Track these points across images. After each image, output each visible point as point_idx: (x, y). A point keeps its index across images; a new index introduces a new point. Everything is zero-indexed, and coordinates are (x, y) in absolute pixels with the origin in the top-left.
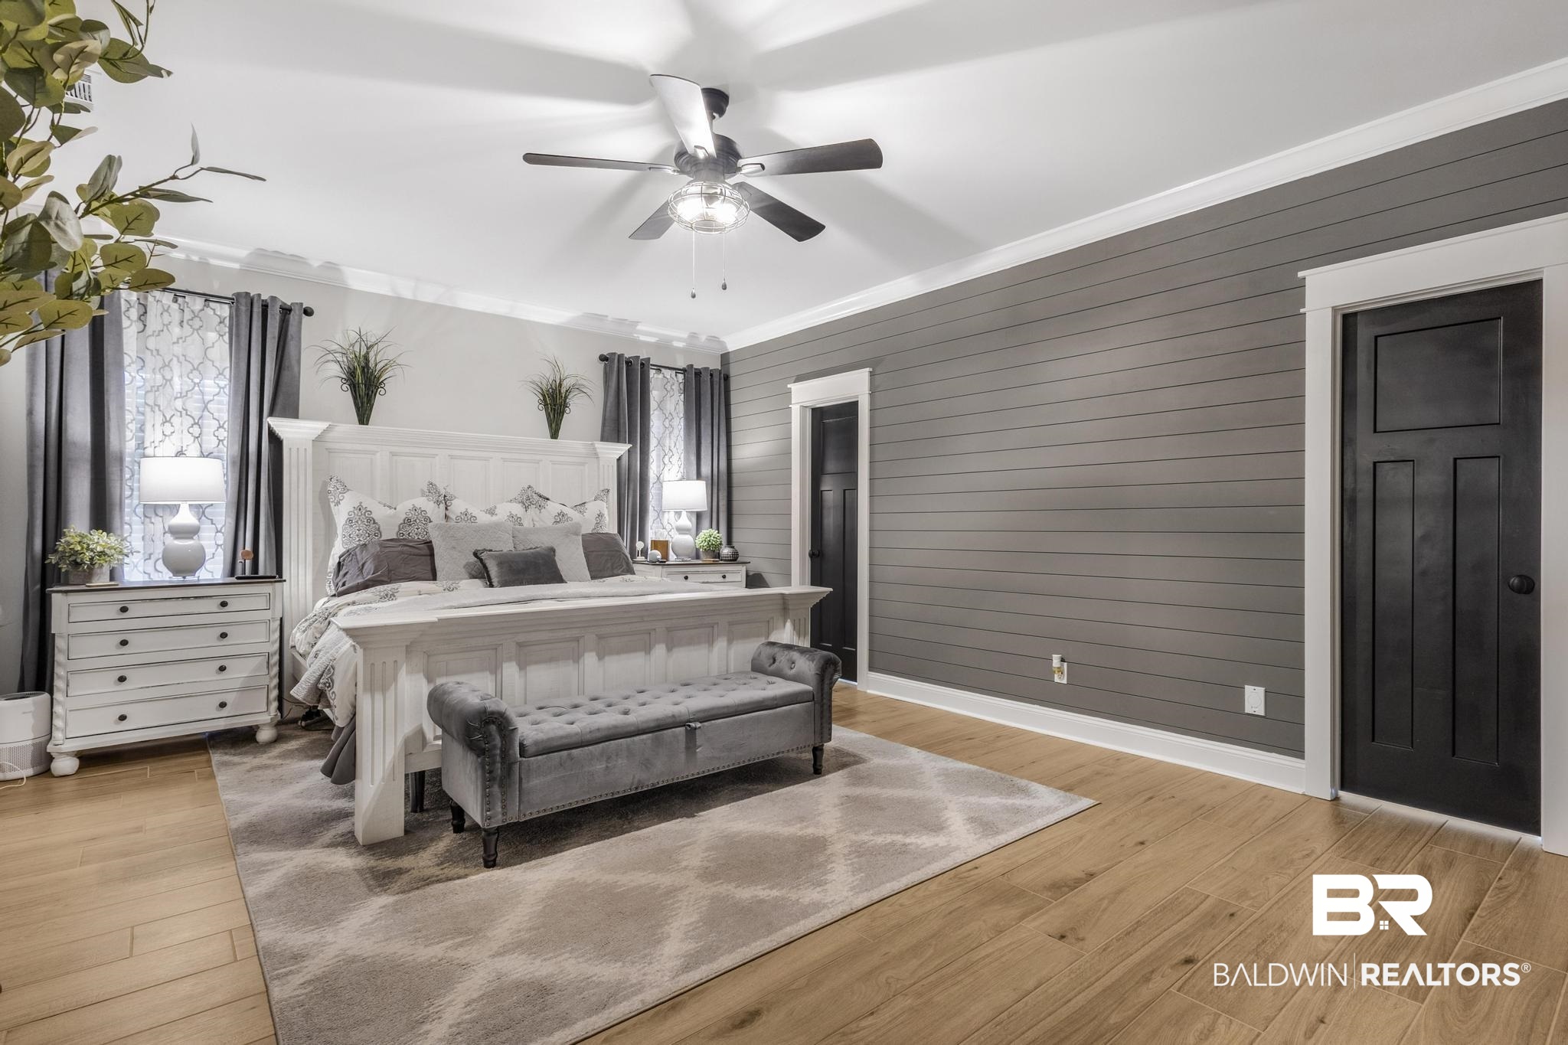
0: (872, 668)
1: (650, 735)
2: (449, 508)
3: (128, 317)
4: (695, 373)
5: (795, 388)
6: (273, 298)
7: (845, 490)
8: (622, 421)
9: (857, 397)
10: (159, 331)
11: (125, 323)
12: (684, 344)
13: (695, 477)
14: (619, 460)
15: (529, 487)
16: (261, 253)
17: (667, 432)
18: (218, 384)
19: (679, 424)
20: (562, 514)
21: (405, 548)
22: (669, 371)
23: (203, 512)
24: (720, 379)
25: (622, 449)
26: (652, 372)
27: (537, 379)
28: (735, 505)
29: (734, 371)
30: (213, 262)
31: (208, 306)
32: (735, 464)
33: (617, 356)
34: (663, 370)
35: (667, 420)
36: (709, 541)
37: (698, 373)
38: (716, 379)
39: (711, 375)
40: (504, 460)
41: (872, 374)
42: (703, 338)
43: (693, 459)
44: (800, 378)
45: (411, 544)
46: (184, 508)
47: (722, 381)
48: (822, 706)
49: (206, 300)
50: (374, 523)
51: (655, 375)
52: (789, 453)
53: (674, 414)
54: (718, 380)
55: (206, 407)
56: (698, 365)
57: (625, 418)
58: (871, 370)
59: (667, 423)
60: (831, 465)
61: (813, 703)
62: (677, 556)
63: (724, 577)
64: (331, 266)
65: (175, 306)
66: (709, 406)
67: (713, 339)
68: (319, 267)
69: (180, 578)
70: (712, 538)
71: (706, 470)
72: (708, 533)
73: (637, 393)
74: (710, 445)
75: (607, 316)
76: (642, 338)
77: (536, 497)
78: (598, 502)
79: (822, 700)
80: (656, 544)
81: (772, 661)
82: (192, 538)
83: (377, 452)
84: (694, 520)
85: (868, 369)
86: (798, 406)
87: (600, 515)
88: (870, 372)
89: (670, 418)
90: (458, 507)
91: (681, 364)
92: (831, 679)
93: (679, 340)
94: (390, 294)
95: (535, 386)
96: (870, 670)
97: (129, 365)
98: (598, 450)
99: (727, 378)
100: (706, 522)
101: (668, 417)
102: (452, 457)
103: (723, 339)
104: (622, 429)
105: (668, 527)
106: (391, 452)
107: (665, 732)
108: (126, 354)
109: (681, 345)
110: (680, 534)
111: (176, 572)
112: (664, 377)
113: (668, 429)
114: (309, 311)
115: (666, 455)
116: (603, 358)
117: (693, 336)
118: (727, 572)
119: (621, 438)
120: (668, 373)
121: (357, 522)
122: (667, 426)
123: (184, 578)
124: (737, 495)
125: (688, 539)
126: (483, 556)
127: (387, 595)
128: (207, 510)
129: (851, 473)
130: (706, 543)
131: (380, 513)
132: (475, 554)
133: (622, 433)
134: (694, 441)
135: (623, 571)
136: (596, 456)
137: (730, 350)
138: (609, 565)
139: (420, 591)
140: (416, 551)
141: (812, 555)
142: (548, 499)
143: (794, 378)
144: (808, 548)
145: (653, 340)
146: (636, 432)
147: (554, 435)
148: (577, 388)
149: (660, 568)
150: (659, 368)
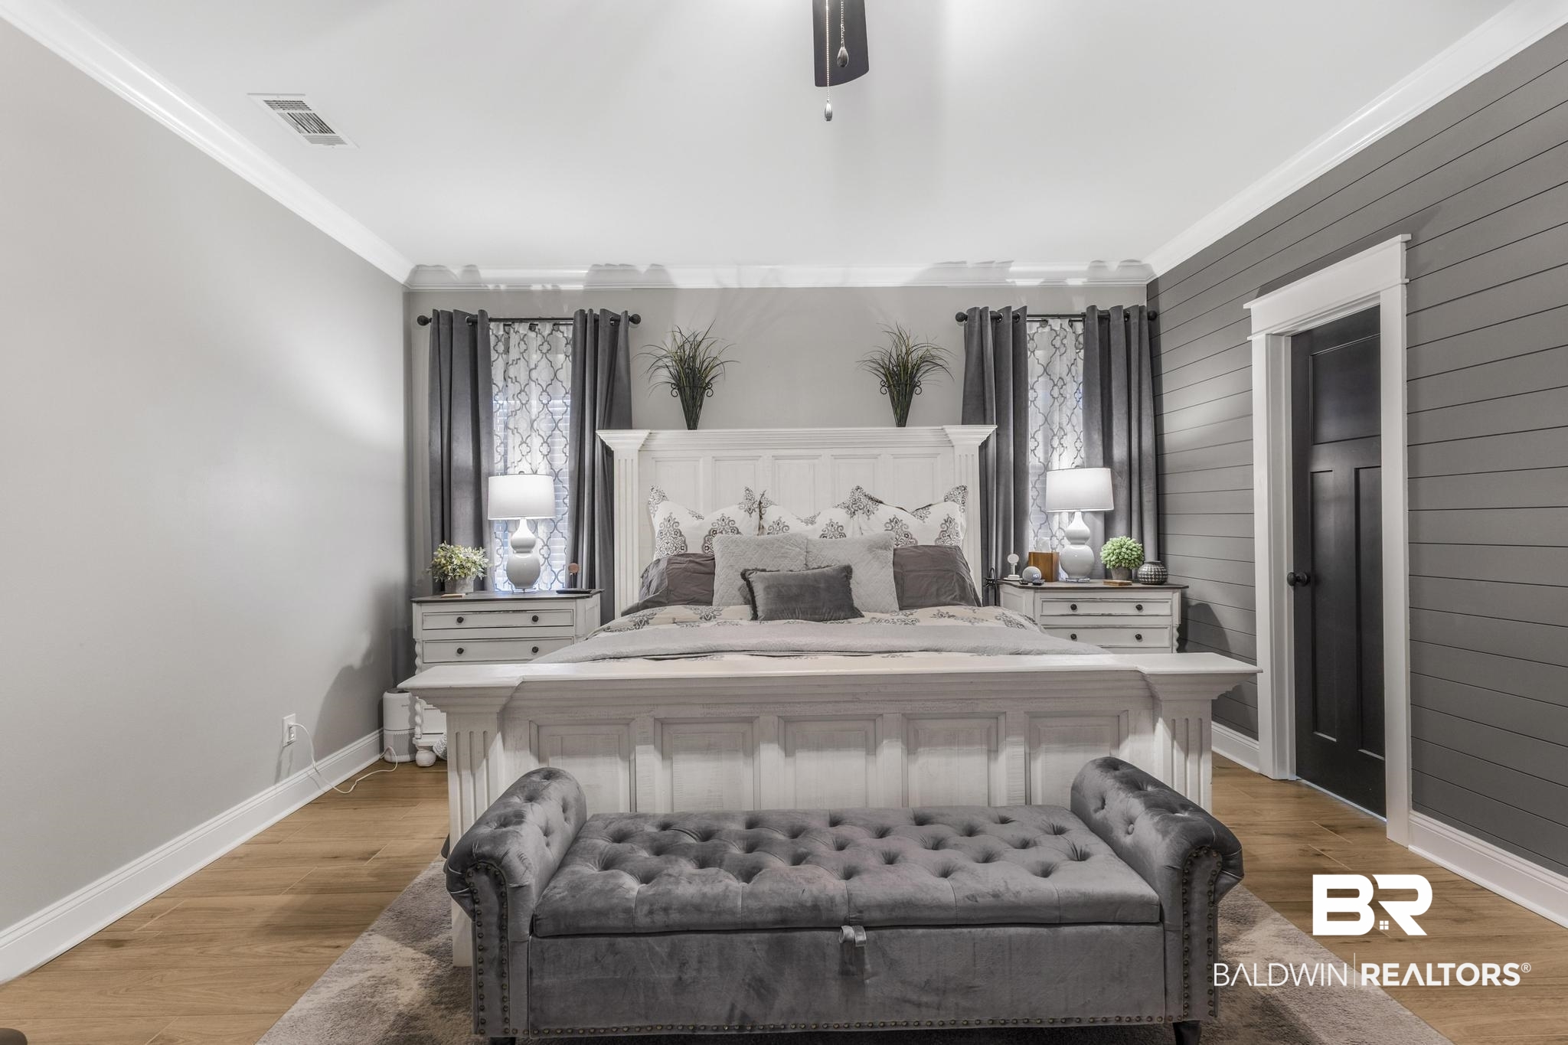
0: (1419, 803)
1: (766, 935)
2: (763, 516)
3: (496, 351)
4: (1099, 317)
5: (1257, 307)
6: (603, 311)
7: (1357, 471)
8: (987, 395)
9: (1376, 296)
10: (517, 360)
11: (494, 356)
12: (1085, 280)
13: (1101, 462)
14: (984, 446)
15: (858, 488)
16: (597, 269)
17: (1056, 404)
18: (565, 403)
19: (1074, 391)
20: (894, 521)
21: (691, 565)
22: (1059, 321)
23: (555, 526)
24: (1140, 320)
25: (986, 431)
26: (1032, 328)
27: (877, 357)
28: (1170, 501)
29: (1164, 304)
30: (563, 287)
31: (558, 330)
32: (1170, 439)
33: (977, 312)
34: (1051, 321)
35: (1056, 388)
36: (1120, 553)
37: (1104, 318)
38: (1134, 320)
39: (1127, 316)
40: (836, 457)
41: (1410, 246)
42: (1113, 266)
43: (1097, 437)
44: (1265, 289)
45: (698, 560)
46: (523, 522)
47: (1145, 322)
48: (1188, 938)
49: (554, 325)
50: (681, 535)
51: (1040, 330)
52: (1248, 415)
53: (1068, 379)
54: (1137, 321)
55: (557, 426)
56: (1104, 305)
57: (991, 392)
58: (1408, 237)
59: (1056, 393)
60: (1330, 428)
61: (1160, 928)
62: (1068, 574)
63: (1139, 608)
64: (657, 268)
65: (533, 334)
66: (1123, 361)
67: (1130, 263)
68: (648, 271)
69: (521, 591)
70: (1124, 550)
71: (1119, 452)
72: (1121, 541)
73: (1008, 356)
74: (1126, 416)
75: (965, 262)
76: (1020, 283)
77: (864, 500)
78: (949, 503)
79: (1188, 925)
80: (1036, 559)
81: (1099, 804)
82: (529, 552)
83: (700, 457)
84: (1100, 524)
85: (1399, 238)
86: (1263, 336)
87: (948, 521)
88: (1407, 242)
89: (1060, 383)
90: (772, 515)
91: (1080, 308)
92: (1214, 882)
93: (1076, 275)
94: (715, 286)
95: (875, 366)
96: (1415, 808)
97: (497, 395)
98: (951, 437)
99: (1153, 317)
100: (1120, 526)
101: (1058, 383)
102: (776, 458)
103: (1145, 261)
104: (988, 406)
105: (1060, 534)
106: (713, 457)
107: (797, 934)
108: (495, 384)
109: (1078, 282)
110: (1072, 544)
111: (517, 584)
112: (1052, 329)
113: (1057, 399)
114: (635, 318)
115: (1055, 435)
116: (961, 318)
117: (1098, 265)
118: (1146, 601)
119: (988, 417)
120: (1056, 324)
121: (666, 534)
122: (1056, 395)
123: (524, 590)
124: (1172, 485)
125: (1085, 549)
126: (752, 577)
127: (641, 621)
128: (559, 523)
129: (1369, 438)
130: (1115, 557)
131: (687, 524)
132: (743, 576)
133: (988, 412)
134: (1098, 414)
135: (954, 599)
136: (950, 444)
137: (1158, 276)
138: (934, 589)
139: (674, 619)
140: (702, 569)
141: (1294, 581)
142: (881, 502)
143: (1257, 291)
144: (1287, 567)
145: (1035, 282)
146: (1008, 408)
147: (902, 421)
148: (928, 360)
149: (1031, 592)
150: (1044, 320)
